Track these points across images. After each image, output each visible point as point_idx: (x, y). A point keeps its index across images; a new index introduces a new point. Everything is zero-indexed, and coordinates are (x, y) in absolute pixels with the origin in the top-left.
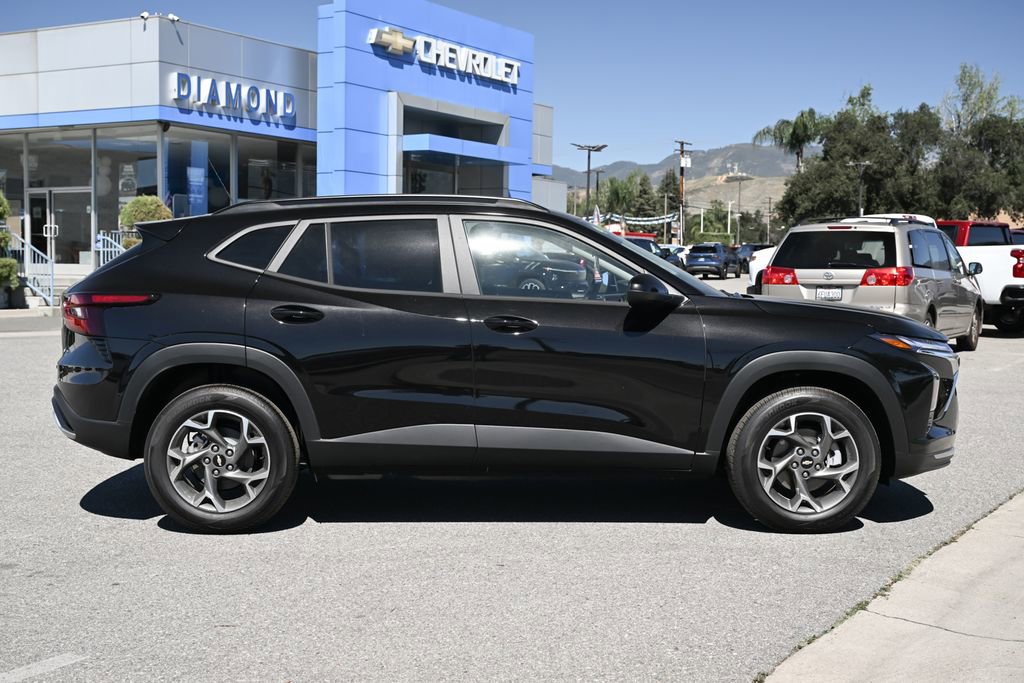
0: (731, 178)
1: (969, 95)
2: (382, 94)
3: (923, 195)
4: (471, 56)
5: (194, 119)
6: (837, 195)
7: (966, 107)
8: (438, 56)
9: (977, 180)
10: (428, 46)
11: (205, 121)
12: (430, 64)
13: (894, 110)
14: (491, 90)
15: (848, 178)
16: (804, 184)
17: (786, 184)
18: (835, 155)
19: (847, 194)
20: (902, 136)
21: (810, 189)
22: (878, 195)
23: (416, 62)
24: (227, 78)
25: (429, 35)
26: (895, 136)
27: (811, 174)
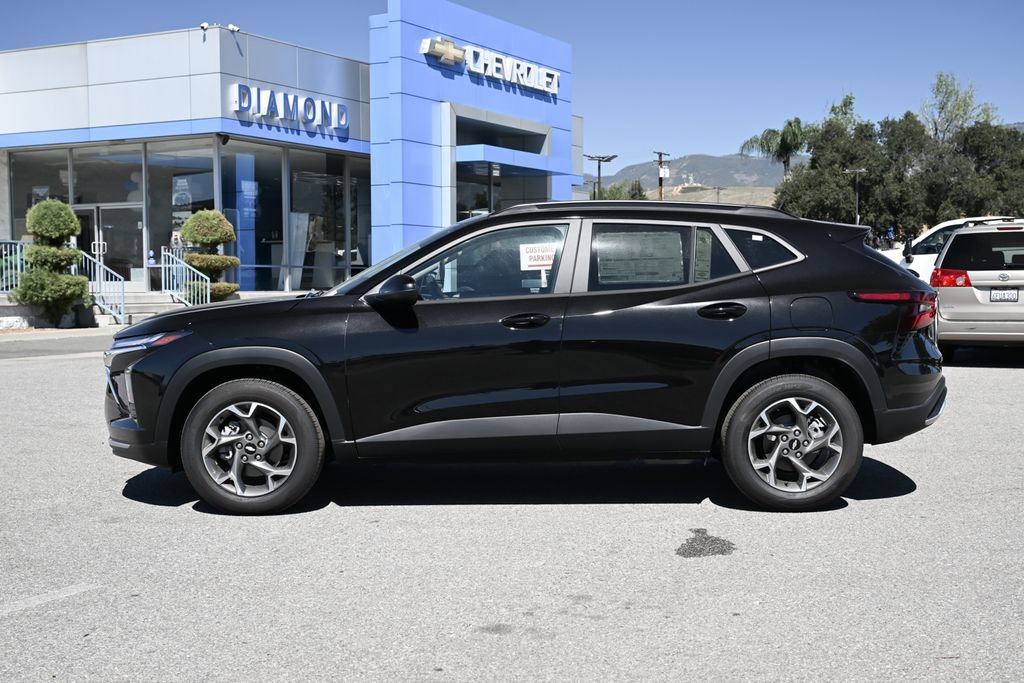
0: (688, 188)
1: (946, 104)
2: (434, 104)
3: (911, 201)
4: (515, 67)
5: (254, 131)
6: (828, 202)
7: (943, 115)
8: (486, 66)
9: (965, 186)
10: (476, 55)
11: (264, 133)
12: (478, 74)
13: (882, 119)
14: (533, 100)
15: (837, 186)
16: (794, 193)
17: (776, 193)
18: (823, 163)
19: (838, 201)
20: (889, 143)
21: (800, 197)
22: (866, 201)
23: (466, 72)
24: (285, 90)
25: (477, 45)
26: (882, 144)
27: (800, 182)
